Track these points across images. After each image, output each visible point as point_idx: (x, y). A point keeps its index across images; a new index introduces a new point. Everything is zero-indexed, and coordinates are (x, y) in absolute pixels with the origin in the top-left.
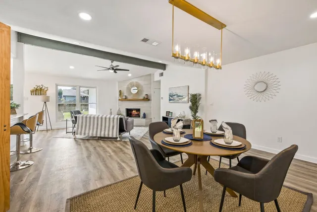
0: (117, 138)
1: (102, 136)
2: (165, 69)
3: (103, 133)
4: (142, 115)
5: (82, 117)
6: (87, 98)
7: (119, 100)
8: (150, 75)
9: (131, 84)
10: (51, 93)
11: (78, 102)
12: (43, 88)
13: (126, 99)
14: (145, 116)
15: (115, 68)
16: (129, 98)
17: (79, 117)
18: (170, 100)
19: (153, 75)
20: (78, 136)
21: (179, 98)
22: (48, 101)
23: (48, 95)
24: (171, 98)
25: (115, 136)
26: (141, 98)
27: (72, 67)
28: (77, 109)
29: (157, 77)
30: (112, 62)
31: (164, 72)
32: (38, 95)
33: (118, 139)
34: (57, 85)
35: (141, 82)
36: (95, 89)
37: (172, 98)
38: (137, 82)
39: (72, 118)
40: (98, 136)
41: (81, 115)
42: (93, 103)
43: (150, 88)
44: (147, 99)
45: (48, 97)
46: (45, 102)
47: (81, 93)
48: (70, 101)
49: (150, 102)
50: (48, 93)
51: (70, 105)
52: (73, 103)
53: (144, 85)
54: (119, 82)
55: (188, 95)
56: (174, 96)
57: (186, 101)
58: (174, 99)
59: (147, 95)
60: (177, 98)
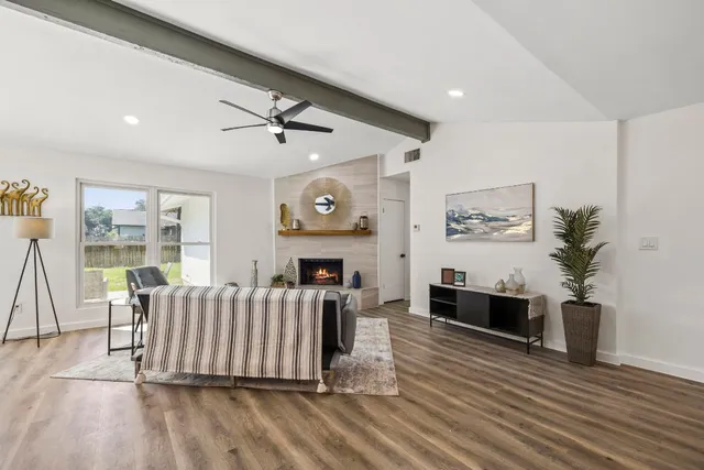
0: (314, 382)
1: (254, 373)
2: (426, 137)
3: (255, 361)
4: (348, 276)
5: (172, 298)
6: (177, 230)
7: (280, 233)
8: (373, 159)
9: (314, 184)
10: (59, 209)
11: (152, 240)
12: (30, 191)
13: (300, 231)
14: (357, 282)
15: (286, 120)
16: (309, 227)
17: (157, 297)
18: (450, 232)
19: (382, 157)
20: (150, 375)
21: (492, 224)
22: (46, 235)
23: (45, 215)
24: (453, 225)
25: (305, 376)
26: (347, 225)
27: (132, 120)
28: (150, 260)
29: (394, 165)
30: (276, 98)
31: (424, 147)
32: (10, 214)
33: (321, 388)
34: (80, 184)
35: (345, 180)
36: (207, 199)
37: (456, 224)
38: (332, 180)
39: (132, 295)
40: (238, 372)
41: (165, 291)
42: (200, 243)
43: (374, 197)
44: (364, 230)
45: (46, 221)
46: (35, 241)
47: (162, 217)
48: (130, 238)
49: (372, 238)
50: (48, 209)
51: (130, 247)
52: (139, 243)
53: (356, 187)
54: (277, 180)
55: (533, 216)
56: (469, 218)
57: (523, 235)
58: (468, 230)
59: (364, 217)
60: (483, 226)
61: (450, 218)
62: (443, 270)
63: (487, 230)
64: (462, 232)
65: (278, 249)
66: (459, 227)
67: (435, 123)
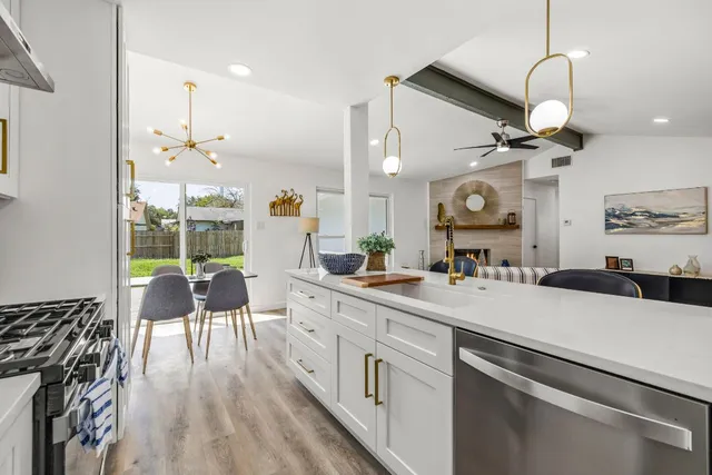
2: (579, 146)
7: (436, 228)
8: (518, 164)
16: (460, 222)
18: (609, 226)
19: (526, 163)
21: (660, 220)
22: (317, 230)
24: (614, 221)
26: (496, 222)
29: (540, 170)
32: (285, 215)
34: (317, 191)
35: (494, 183)
36: (384, 200)
38: (481, 183)
43: (519, 197)
44: (514, 224)
49: (515, 231)
53: (503, 188)
54: (431, 183)
55: (706, 213)
56: (633, 214)
57: (696, 229)
58: (631, 225)
59: (513, 214)
60: (649, 222)
61: (609, 215)
62: (607, 258)
63: (653, 224)
64: (624, 226)
65: (432, 241)
66: (620, 223)
67: (590, 135)
